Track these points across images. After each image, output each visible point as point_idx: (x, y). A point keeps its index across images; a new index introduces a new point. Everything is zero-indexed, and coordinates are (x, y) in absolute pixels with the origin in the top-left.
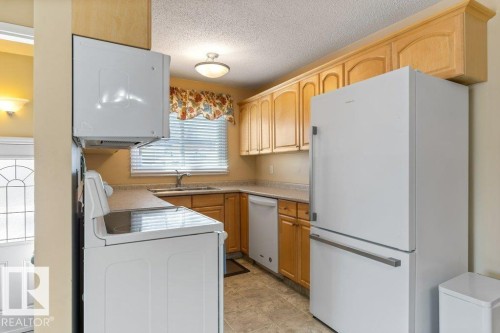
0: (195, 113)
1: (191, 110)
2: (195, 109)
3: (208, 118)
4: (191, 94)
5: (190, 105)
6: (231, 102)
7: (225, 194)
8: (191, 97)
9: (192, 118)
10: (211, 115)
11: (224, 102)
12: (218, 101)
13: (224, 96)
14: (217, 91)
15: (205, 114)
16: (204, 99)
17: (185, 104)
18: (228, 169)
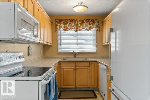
0: (81, 28)
1: (80, 27)
2: (81, 27)
3: (87, 30)
4: (80, 21)
5: (79, 25)
6: (97, 22)
7: (90, 62)
8: (80, 22)
9: (80, 30)
10: (88, 29)
11: (94, 22)
12: (91, 22)
13: (95, 20)
14: (91, 18)
15: (86, 28)
16: (85, 22)
17: (77, 25)
18: (97, 51)
